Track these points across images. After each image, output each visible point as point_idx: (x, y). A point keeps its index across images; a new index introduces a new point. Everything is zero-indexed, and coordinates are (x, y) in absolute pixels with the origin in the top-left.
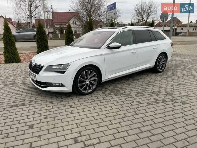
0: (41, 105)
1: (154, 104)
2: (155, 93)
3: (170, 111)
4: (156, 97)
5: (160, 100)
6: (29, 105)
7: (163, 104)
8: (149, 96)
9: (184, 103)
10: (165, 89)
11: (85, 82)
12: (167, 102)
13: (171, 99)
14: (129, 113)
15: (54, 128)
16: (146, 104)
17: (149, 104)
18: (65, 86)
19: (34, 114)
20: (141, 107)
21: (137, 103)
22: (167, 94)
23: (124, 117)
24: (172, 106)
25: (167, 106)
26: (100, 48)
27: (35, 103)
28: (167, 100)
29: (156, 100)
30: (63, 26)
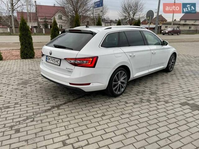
0: (27, 107)
1: (140, 104)
2: (140, 93)
3: (154, 110)
4: (141, 97)
5: (145, 100)
6: (14, 107)
7: (148, 103)
8: (135, 95)
9: (167, 102)
10: (149, 88)
12: (151, 101)
13: (155, 99)
14: (116, 113)
15: (42, 131)
16: (132, 104)
17: (135, 104)
19: (20, 117)
20: (127, 107)
21: (124, 103)
22: (152, 94)
23: (111, 117)
24: (156, 105)
25: (151, 106)
27: (21, 106)
28: (151, 99)
29: (142, 99)
30: (47, 20)
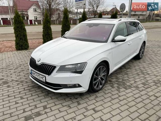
0: (60, 111)
6: (46, 113)
11: (98, 78)
18: (82, 87)
26: (106, 41)
27: (51, 110)
30: (24, 13)
